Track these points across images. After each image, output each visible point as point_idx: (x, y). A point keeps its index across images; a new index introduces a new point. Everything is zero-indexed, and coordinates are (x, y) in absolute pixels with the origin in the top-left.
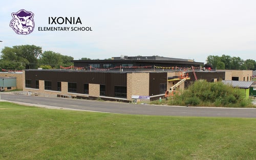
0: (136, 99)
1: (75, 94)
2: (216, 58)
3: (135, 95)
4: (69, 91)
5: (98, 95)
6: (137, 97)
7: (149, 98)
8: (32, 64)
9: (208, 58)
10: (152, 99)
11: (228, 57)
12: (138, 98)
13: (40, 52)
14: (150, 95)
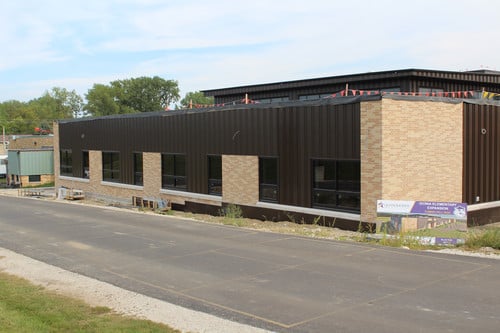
0: (398, 217)
1: (182, 196)
3: (396, 196)
4: (165, 183)
5: (253, 200)
6: (404, 207)
7: (461, 214)
10: (474, 219)
12: (407, 210)
13: (175, 94)
14: (468, 198)
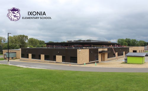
1: (49, 61)
2: (122, 40)
3: (82, 61)
4: (45, 60)
5: (61, 62)
8: (23, 45)
9: (118, 40)
11: (129, 39)
13: (27, 38)
